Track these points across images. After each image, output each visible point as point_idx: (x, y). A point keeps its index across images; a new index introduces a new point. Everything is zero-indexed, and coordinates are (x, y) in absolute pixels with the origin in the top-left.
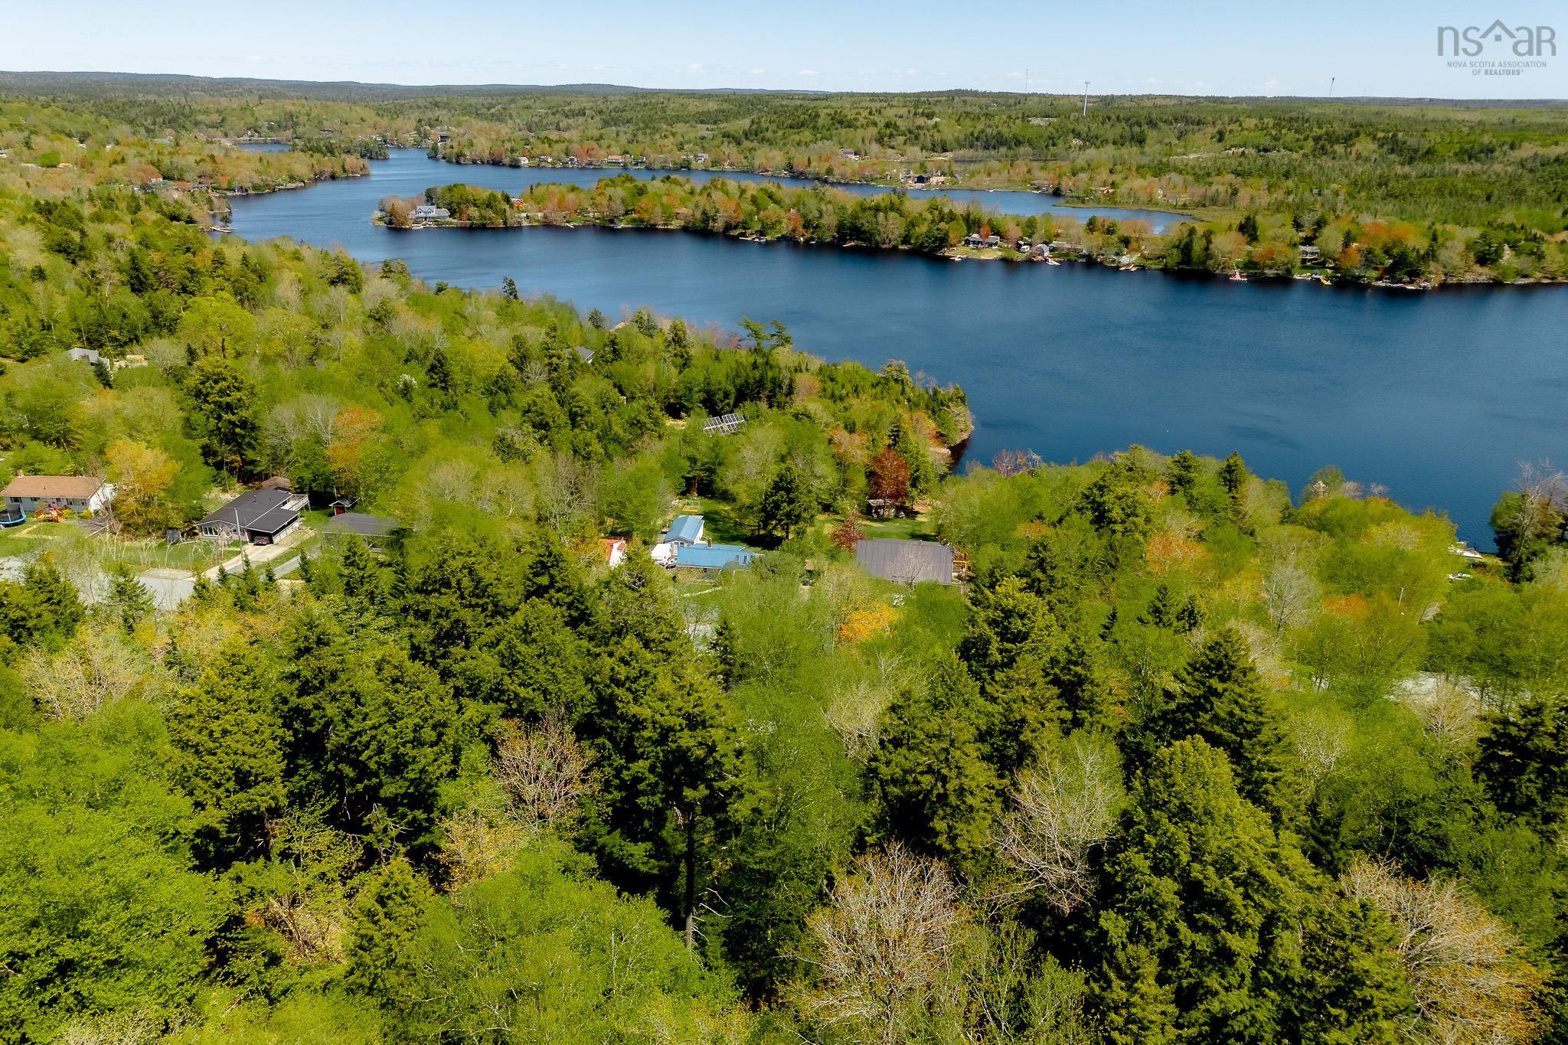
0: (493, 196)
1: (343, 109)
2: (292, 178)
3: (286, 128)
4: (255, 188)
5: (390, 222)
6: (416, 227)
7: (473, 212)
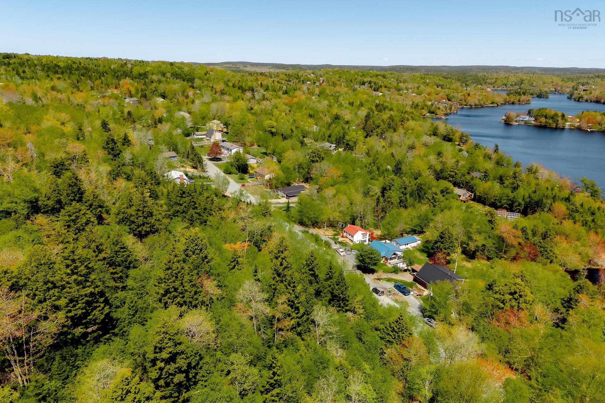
0: (556, 115)
1: (547, 78)
2: (492, 103)
3: (517, 85)
4: (475, 105)
5: (506, 121)
6: (514, 123)
7: (543, 120)
